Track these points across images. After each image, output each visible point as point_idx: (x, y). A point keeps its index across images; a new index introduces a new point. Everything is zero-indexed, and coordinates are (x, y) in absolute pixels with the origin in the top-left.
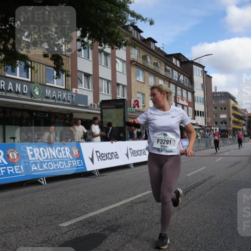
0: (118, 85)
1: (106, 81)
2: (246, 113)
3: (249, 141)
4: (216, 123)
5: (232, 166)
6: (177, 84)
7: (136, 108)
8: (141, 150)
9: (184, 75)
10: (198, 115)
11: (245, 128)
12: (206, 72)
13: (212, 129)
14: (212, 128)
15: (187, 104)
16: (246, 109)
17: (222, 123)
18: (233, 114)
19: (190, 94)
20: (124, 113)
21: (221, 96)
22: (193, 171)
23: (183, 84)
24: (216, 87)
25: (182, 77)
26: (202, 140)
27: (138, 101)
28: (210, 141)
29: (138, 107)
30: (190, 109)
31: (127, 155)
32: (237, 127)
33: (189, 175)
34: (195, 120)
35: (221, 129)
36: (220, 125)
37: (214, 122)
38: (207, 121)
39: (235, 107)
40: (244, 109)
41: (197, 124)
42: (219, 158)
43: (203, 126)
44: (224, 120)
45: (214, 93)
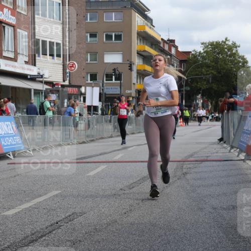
2: (173, 51)
4: (94, 77)
13: (82, 94)
14: (83, 90)
15: (12, 20)
16: (173, 41)
17: (109, 77)
18: (140, 54)
21: (110, 2)
22: (22, 202)
26: (52, 122)
30: (23, 34)
34: (35, 65)
35: (105, 94)
36: (103, 81)
37: (87, 73)
38: (68, 71)
39: (145, 33)
40: (169, 40)
41: (42, 76)
42: (99, 167)
43: (57, 84)
44: (114, 70)
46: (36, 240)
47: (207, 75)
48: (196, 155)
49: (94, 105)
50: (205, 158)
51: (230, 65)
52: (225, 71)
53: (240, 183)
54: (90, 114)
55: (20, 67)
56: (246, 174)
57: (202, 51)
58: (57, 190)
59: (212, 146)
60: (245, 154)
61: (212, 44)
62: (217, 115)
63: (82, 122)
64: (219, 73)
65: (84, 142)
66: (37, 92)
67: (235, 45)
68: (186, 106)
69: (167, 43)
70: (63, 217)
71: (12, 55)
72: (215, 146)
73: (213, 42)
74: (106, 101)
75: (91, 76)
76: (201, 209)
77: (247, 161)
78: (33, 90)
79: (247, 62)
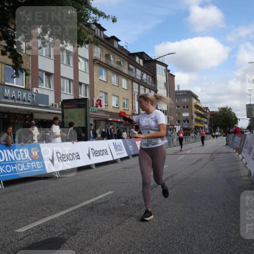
0: (81, 84)
1: (68, 81)
2: (208, 111)
3: (210, 139)
4: (179, 122)
5: (193, 164)
6: (141, 83)
7: (99, 107)
8: (103, 150)
9: (147, 74)
11: (206, 126)
12: (169, 71)
13: (174, 128)
14: (175, 126)
16: (208, 108)
17: (184, 121)
18: (195, 113)
20: (86, 113)
21: (184, 95)
23: (146, 83)
24: (178, 86)
25: (145, 76)
27: (100, 101)
28: (173, 139)
29: (101, 106)
31: (89, 156)
32: (199, 125)
36: (182, 123)
37: (177, 120)
38: (169, 120)
39: (197, 105)
40: (206, 107)
44: (186, 119)
45: (177, 92)
47: (221, 119)
48: (217, 151)
50: (221, 152)
51: (229, 116)
52: (227, 118)
57: (218, 111)
60: (235, 150)
61: (222, 108)
64: (225, 119)
67: (230, 109)
72: (224, 147)
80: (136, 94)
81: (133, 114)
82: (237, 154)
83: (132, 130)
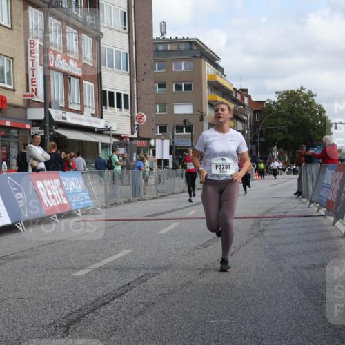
2: (246, 101)
4: (163, 129)
10: (112, 105)
14: (152, 142)
15: (79, 72)
16: (246, 91)
17: (179, 129)
18: (211, 104)
19: (88, 42)
21: (179, 51)
22: (92, 262)
24: (163, 24)
26: (121, 177)
30: (89, 86)
33: (81, 273)
34: (102, 118)
35: (176, 147)
36: (173, 133)
37: (157, 125)
38: (136, 123)
39: (217, 82)
40: (241, 89)
41: (109, 129)
42: (171, 224)
43: (126, 137)
44: (185, 121)
45: (158, 42)
46: (108, 303)
47: (282, 125)
48: (273, 211)
49: (165, 158)
50: (284, 214)
51: (306, 115)
52: (301, 121)
53: (320, 240)
54: (160, 168)
55: (86, 120)
56: (328, 231)
57: (277, 101)
58: (127, 249)
59: (290, 201)
60: (325, 209)
61: (286, 93)
62: (295, 167)
63: (152, 176)
64: (295, 123)
65: (155, 198)
66: (105, 146)
67: (311, 94)
68: (261, 158)
69: (239, 93)
70: (136, 277)
71: (78, 108)
72: (293, 201)
73: (288, 91)
74: (176, 154)
75: (161, 127)
76: (280, 269)
77: (328, 217)
78: (100, 144)
79: (324, 112)
80: (38, 42)
81: (30, 103)
82: (332, 219)
83: (32, 145)
